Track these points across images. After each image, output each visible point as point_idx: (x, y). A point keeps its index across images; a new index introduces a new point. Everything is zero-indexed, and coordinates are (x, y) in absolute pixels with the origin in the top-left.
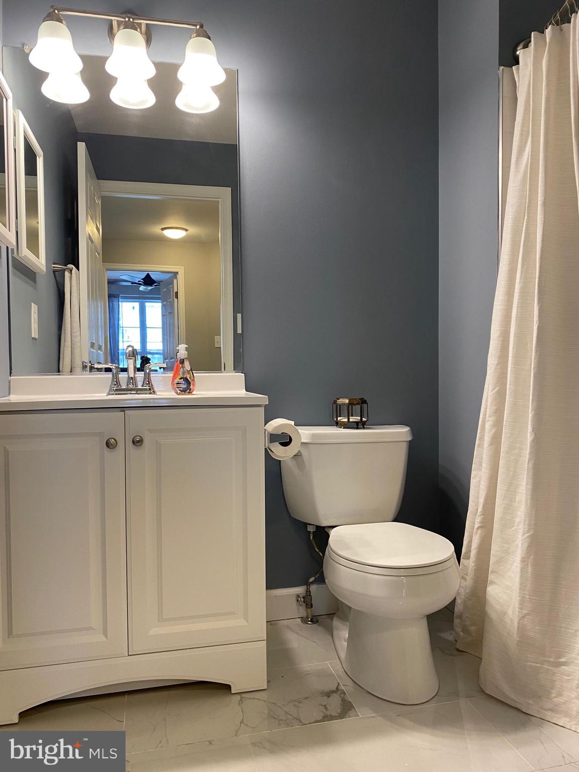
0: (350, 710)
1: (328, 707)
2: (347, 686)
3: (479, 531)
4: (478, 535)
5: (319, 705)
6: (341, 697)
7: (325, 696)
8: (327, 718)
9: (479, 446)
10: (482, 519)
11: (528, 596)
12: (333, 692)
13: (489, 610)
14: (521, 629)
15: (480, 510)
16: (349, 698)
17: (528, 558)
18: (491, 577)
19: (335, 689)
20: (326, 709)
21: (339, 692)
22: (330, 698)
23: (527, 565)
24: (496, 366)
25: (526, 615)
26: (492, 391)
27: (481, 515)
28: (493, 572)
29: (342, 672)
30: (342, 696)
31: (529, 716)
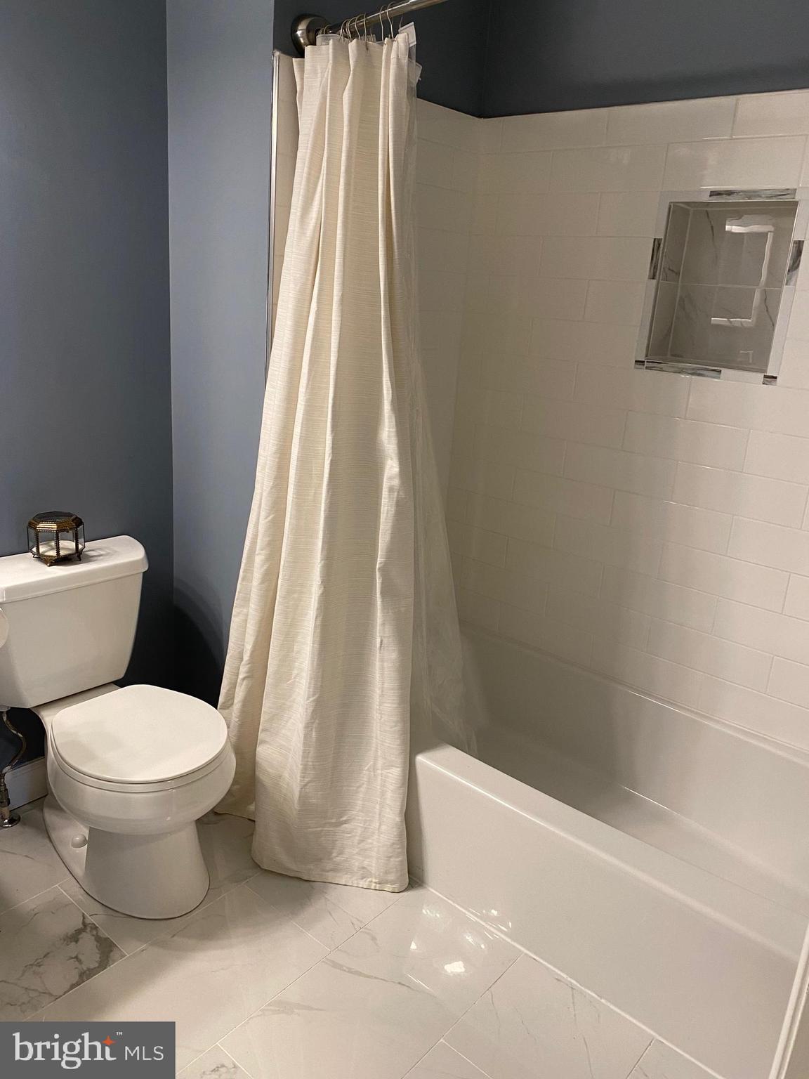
0: (112, 951)
1: (80, 957)
2: (97, 917)
3: (245, 682)
4: (243, 686)
5: (68, 960)
6: (93, 935)
7: (71, 942)
8: (85, 975)
9: (243, 579)
10: (249, 668)
11: (311, 763)
12: (79, 932)
13: (260, 775)
14: (304, 798)
15: (246, 657)
16: (104, 933)
17: (313, 723)
18: (261, 736)
19: (81, 926)
20: (80, 961)
21: (88, 929)
22: (79, 943)
23: (312, 730)
24: (271, 489)
25: (309, 782)
26: (266, 518)
27: (249, 664)
28: (264, 730)
29: (82, 895)
30: (94, 933)
31: (311, 883)
